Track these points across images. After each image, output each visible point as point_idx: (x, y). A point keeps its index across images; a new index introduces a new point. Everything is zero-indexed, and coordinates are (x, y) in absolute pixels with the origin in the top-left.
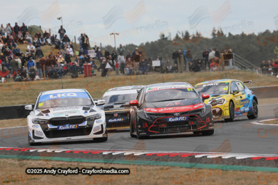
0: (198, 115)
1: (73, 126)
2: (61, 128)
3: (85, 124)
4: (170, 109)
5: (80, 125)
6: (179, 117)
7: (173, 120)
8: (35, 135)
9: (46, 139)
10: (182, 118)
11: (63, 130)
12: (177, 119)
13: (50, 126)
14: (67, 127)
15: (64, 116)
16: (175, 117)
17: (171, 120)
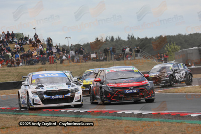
1: (61, 96)
2: (53, 97)
3: (70, 94)
4: (126, 84)
5: (66, 96)
8: (35, 102)
9: (42, 105)
10: (135, 91)
12: (131, 91)
13: (45, 96)
14: (57, 97)
15: (54, 89)
16: (130, 90)
17: (127, 91)
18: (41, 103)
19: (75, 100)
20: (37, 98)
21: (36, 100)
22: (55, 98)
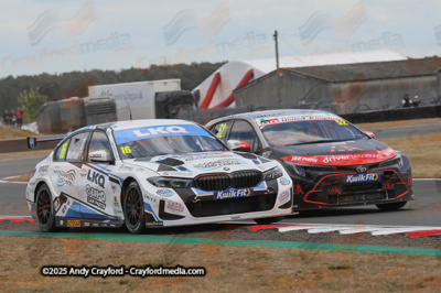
0: (396, 169)
1: (243, 192)
2: (221, 195)
3: (263, 186)
4: (343, 157)
5: (255, 189)
6: (365, 173)
7: (355, 180)
8: (167, 210)
9: (189, 219)
10: (371, 177)
11: (224, 199)
12: (361, 178)
13: (197, 192)
14: (232, 193)
15: (220, 170)
16: (357, 173)
17: (350, 179)
18: (186, 212)
19: (278, 203)
20: (174, 197)
21: (173, 205)
22: (226, 196)
